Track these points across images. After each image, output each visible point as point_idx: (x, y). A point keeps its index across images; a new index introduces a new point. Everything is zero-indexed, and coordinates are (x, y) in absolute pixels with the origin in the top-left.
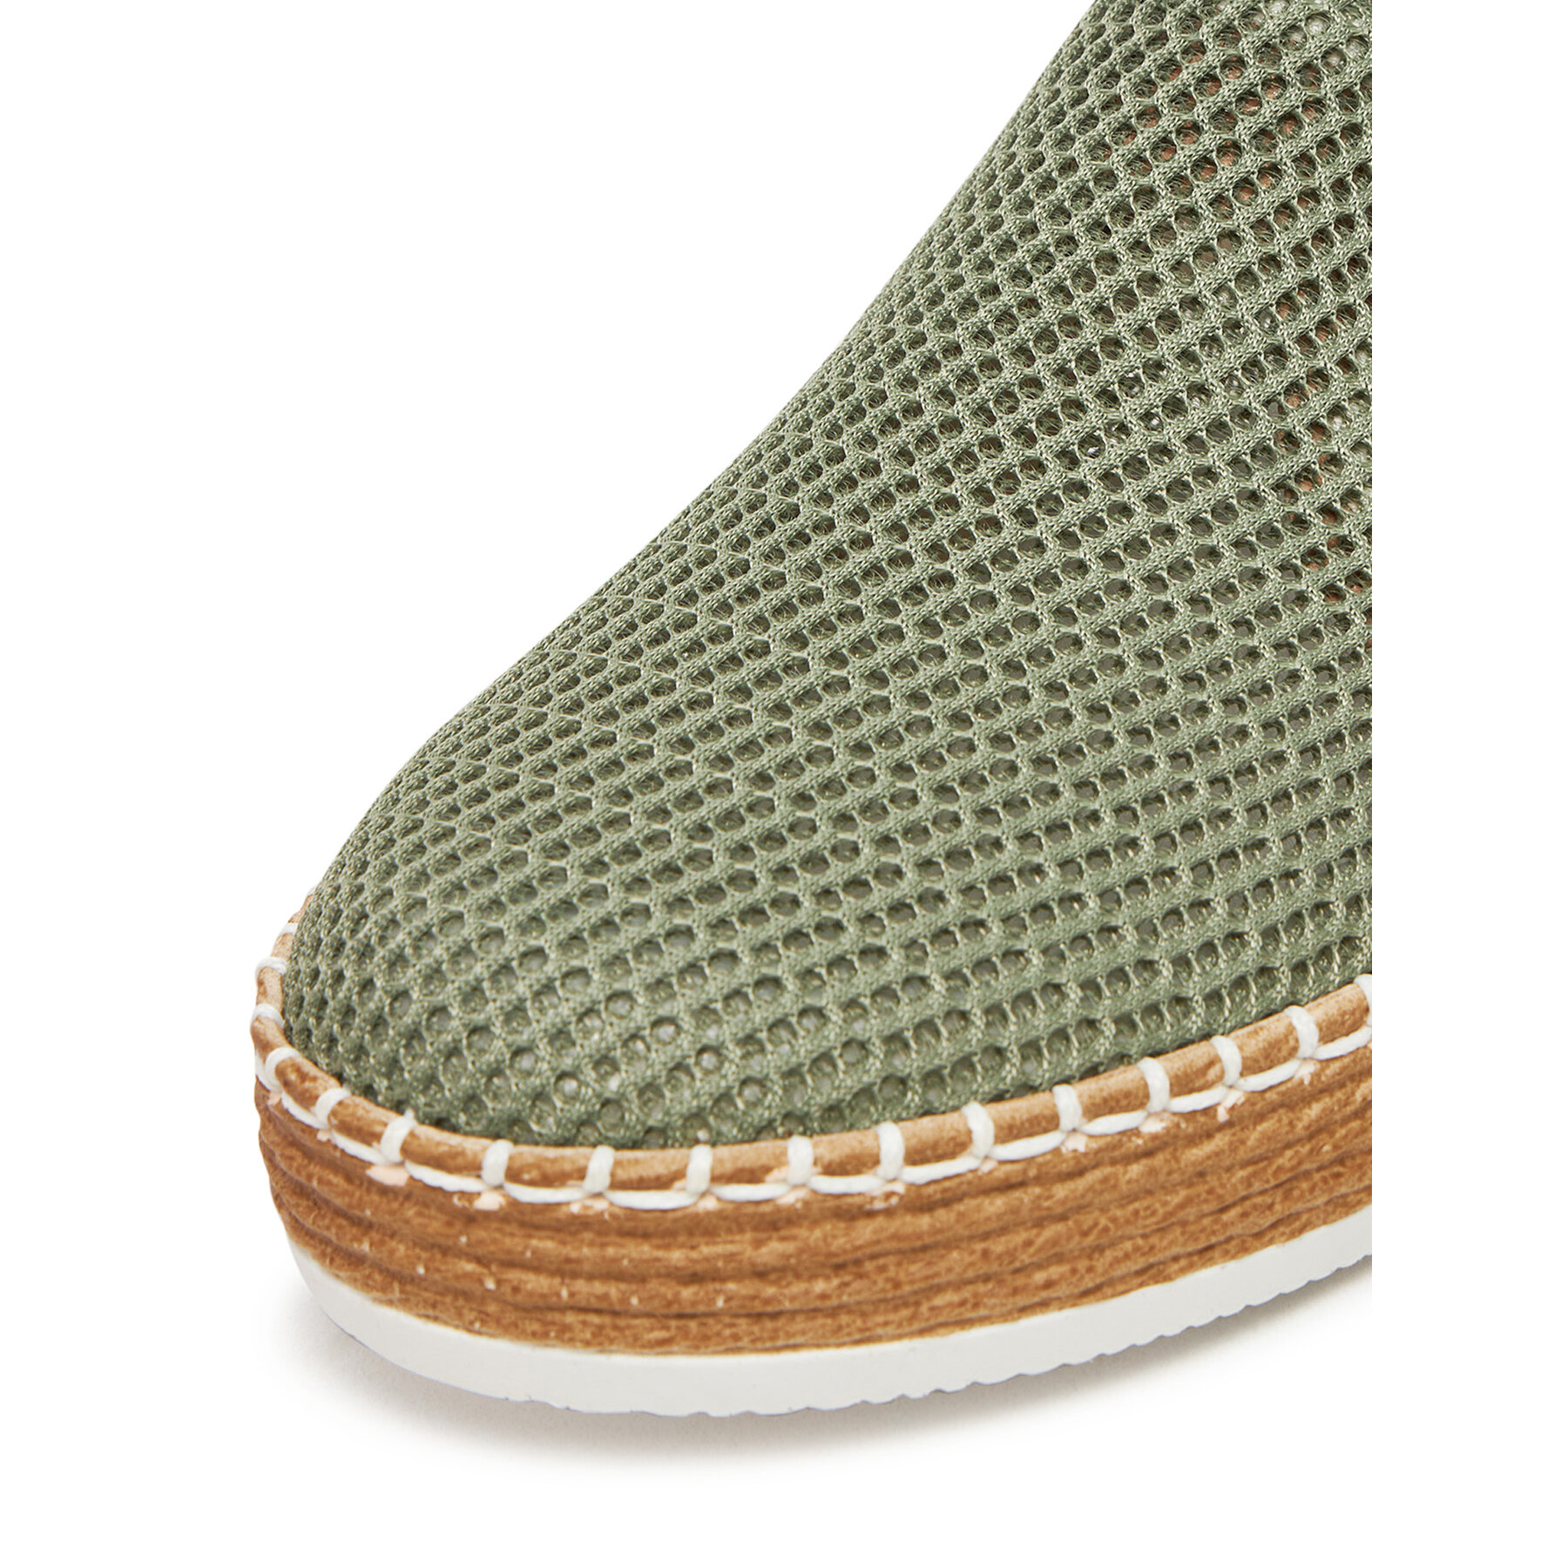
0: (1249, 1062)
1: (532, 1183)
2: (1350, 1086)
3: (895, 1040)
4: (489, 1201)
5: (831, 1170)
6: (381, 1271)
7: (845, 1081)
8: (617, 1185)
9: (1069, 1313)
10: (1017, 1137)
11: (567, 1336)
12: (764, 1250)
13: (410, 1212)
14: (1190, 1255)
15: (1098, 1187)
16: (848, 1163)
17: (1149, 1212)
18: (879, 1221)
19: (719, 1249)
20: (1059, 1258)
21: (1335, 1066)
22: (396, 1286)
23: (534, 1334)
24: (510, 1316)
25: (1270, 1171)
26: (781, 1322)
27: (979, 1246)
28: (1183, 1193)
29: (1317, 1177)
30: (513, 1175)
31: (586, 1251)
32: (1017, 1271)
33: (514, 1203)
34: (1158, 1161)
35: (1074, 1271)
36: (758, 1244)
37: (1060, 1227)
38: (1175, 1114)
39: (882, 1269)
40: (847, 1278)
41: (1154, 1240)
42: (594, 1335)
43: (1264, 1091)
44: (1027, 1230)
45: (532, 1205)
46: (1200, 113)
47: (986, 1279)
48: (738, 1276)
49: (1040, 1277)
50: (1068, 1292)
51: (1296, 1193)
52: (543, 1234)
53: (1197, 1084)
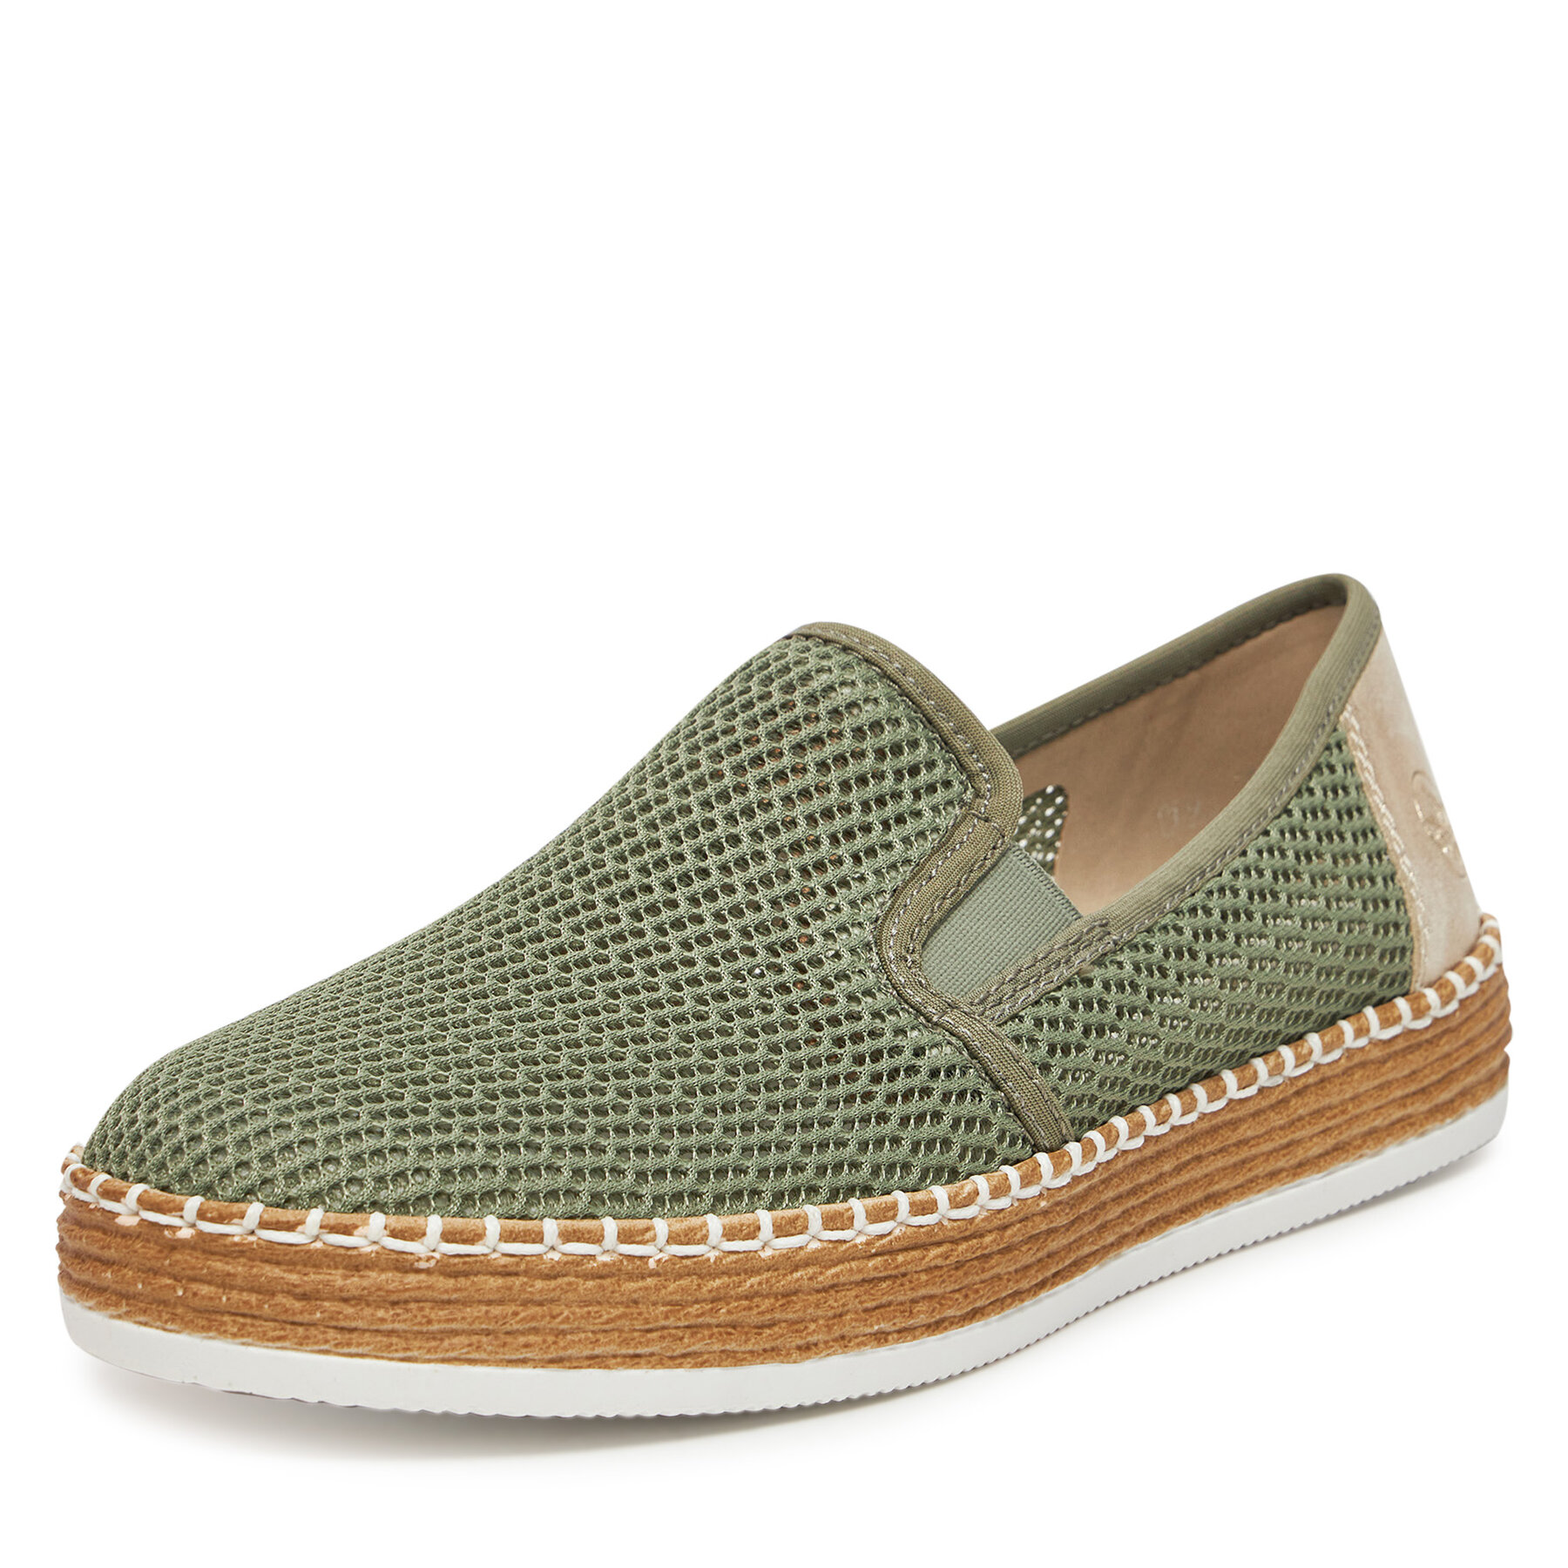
0: (673, 1235)
1: (212, 1220)
2: (743, 1276)
3: (447, 1172)
4: (185, 1233)
5: (394, 1234)
6: (116, 1294)
7: (412, 1188)
8: (264, 1225)
9: (539, 1371)
10: (514, 1241)
11: (223, 1329)
12: (348, 1282)
13: (138, 1245)
14: (625, 1356)
15: (564, 1286)
16: (406, 1232)
17: (597, 1315)
18: (423, 1277)
19: (320, 1277)
20: (535, 1331)
21: (733, 1257)
22: (124, 1302)
23: (203, 1327)
24: (190, 1316)
25: (682, 1313)
26: (354, 1335)
27: (484, 1308)
28: (621, 1310)
29: (715, 1330)
30: (202, 1215)
31: (240, 1269)
32: (508, 1333)
33: (200, 1233)
34: (606, 1282)
35: (544, 1341)
36: (345, 1277)
37: (538, 1309)
38: (621, 1255)
39: (421, 1309)
40: (399, 1311)
41: (600, 1336)
42: (239, 1330)
43: (682, 1258)
44: (516, 1305)
45: (210, 1234)
46: (785, 744)
47: (488, 1333)
48: (331, 1298)
49: (522, 1340)
50: (539, 1357)
51: (699, 1336)
52: (217, 1257)
53: (637, 1239)
